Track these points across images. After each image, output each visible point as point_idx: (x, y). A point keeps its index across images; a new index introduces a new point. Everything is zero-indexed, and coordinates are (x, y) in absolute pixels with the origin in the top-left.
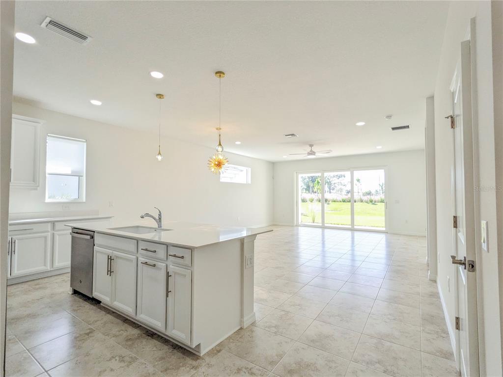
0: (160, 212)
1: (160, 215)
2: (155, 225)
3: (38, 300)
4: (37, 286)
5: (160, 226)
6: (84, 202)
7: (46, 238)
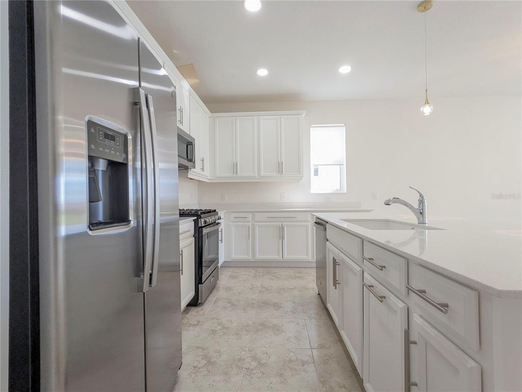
0: (421, 195)
1: (421, 202)
2: (413, 218)
3: (291, 289)
4: (299, 275)
5: (422, 223)
6: (345, 193)
7: (307, 227)
